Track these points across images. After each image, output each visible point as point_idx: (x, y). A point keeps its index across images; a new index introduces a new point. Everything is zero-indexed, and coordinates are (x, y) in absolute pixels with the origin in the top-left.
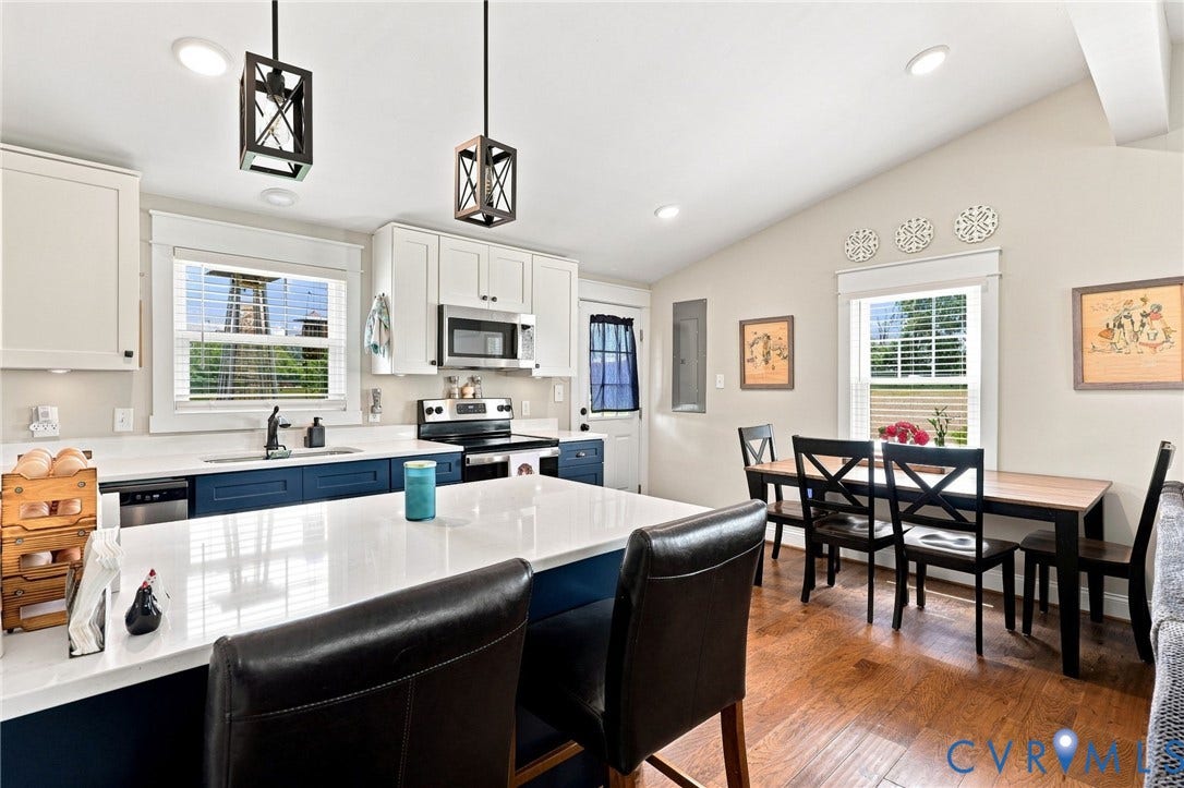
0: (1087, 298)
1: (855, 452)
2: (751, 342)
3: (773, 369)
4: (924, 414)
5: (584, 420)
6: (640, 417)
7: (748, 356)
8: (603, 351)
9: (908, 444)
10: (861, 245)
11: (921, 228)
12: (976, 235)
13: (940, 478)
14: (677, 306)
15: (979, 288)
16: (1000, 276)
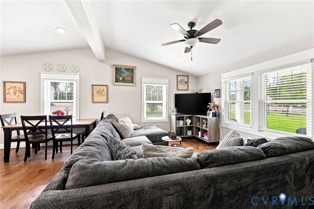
0: (94, 87)
1: (42, 118)
2: (8, 88)
4: (63, 108)
7: (6, 93)
9: (60, 115)
10: (48, 67)
11: (63, 66)
12: (75, 71)
13: (63, 122)
15: (76, 82)
16: (80, 80)
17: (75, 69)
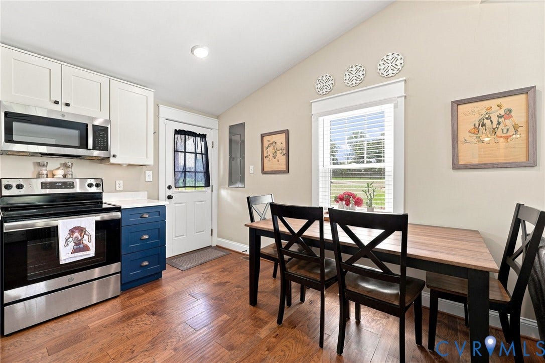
0: (461, 108)
2: (267, 146)
3: (278, 161)
4: (359, 187)
5: (170, 192)
6: (212, 190)
7: (265, 155)
8: (185, 152)
10: (324, 84)
11: (358, 70)
12: (390, 72)
14: (230, 127)
15: (392, 105)
16: (405, 97)
17: (390, 65)
